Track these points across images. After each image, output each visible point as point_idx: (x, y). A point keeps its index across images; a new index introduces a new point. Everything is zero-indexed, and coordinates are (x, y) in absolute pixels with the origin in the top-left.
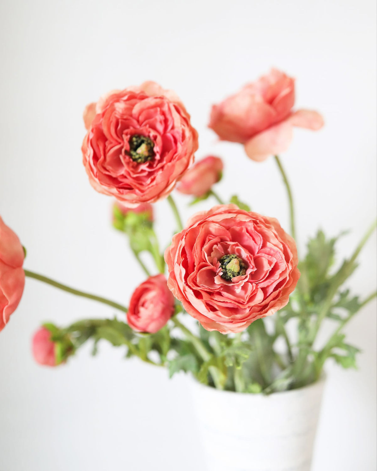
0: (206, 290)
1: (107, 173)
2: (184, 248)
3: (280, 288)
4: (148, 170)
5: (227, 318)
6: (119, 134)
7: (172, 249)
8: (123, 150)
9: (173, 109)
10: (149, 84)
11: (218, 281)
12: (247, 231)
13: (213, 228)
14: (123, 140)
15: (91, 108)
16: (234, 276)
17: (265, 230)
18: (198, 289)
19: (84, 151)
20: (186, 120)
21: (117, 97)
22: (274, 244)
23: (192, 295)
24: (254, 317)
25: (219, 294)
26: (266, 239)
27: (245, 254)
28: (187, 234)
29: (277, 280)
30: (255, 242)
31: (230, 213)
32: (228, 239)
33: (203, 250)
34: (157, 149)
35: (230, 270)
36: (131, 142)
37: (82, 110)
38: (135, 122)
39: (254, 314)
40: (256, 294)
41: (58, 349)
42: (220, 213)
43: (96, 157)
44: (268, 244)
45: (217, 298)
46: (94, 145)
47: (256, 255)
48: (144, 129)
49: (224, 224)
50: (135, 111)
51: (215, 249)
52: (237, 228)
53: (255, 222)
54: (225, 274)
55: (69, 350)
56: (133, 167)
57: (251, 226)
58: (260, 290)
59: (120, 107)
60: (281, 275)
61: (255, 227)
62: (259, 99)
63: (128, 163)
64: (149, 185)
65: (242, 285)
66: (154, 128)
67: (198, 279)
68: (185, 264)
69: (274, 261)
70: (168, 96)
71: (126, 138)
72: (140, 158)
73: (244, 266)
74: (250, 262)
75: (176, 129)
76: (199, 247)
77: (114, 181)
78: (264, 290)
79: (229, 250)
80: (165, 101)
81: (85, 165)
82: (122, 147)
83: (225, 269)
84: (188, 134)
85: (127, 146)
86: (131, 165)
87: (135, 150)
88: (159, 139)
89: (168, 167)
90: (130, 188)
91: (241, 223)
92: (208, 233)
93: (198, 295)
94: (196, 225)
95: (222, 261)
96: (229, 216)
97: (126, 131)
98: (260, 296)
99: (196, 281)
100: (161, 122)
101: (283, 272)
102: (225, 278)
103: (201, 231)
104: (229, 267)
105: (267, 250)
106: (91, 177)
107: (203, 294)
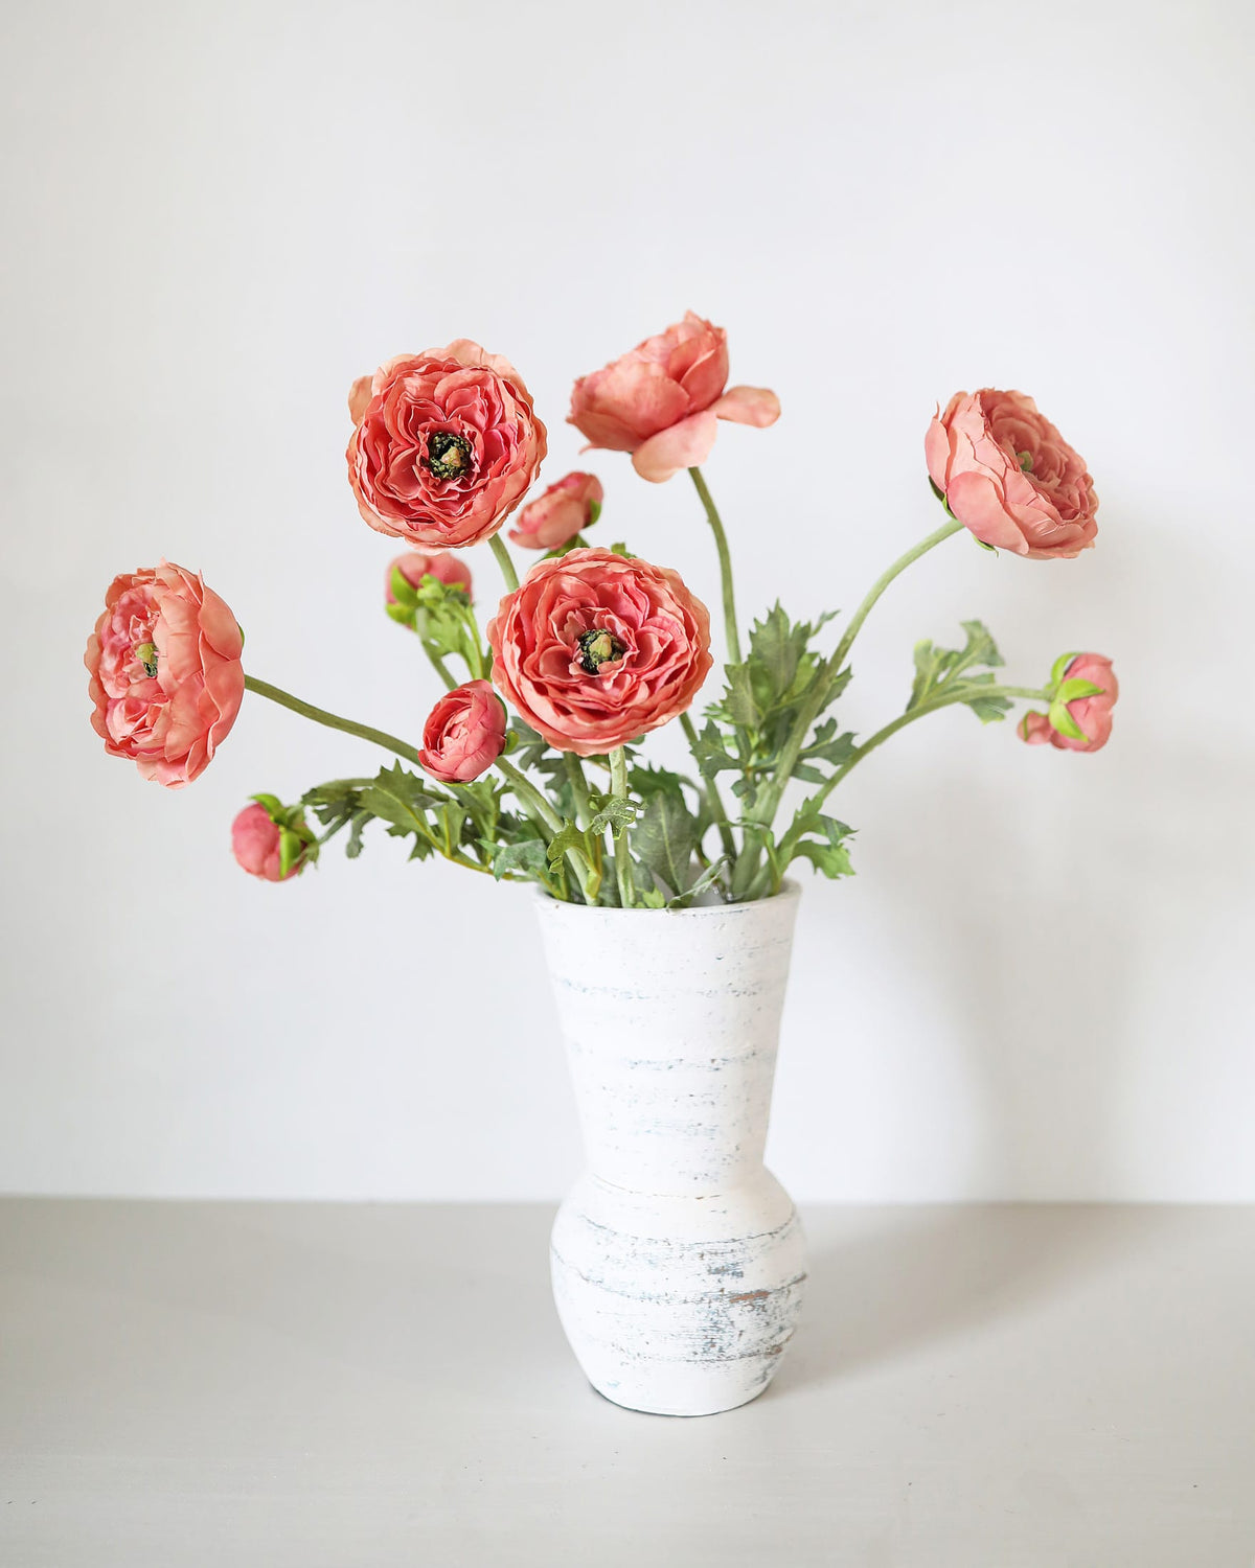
0: (554, 682)
1: (390, 495)
2: (518, 614)
3: (676, 680)
4: (459, 490)
5: (587, 724)
6: (412, 430)
7: (500, 620)
8: (418, 457)
9: (502, 387)
10: (462, 345)
11: (573, 670)
12: (625, 590)
13: (568, 583)
14: (418, 441)
15: (363, 385)
16: (601, 662)
17: (655, 588)
18: (541, 680)
19: (351, 459)
20: (526, 407)
21: (408, 368)
22: (669, 611)
23: (530, 689)
25: (577, 691)
26: (655, 603)
27: (621, 628)
28: (524, 593)
29: (672, 664)
30: (638, 608)
31: (596, 560)
32: (593, 603)
33: (550, 618)
34: (475, 455)
35: (595, 653)
36: (430, 443)
37: (347, 389)
38: (439, 410)
39: (634, 722)
40: (636, 691)
41: (285, 841)
42: (581, 561)
43: (371, 470)
44: (660, 611)
45: (572, 696)
46: (370, 449)
47: (640, 629)
48: (454, 422)
49: (586, 579)
50: (439, 391)
51: (571, 618)
52: (609, 586)
53: (637, 574)
54: (587, 659)
55: (305, 847)
56: (434, 486)
57: (630, 581)
58: (644, 683)
59: (413, 384)
60: (678, 659)
61: (636, 583)
62: (656, 370)
63: (426, 480)
64: (461, 515)
65: (614, 677)
66: (472, 422)
67: (541, 665)
68: (520, 642)
69: (670, 638)
70: (495, 365)
71: (423, 437)
72: (446, 470)
73: (618, 648)
74: (630, 642)
75: (508, 422)
76: (543, 614)
77: (402, 508)
78: (651, 684)
79: (595, 621)
80: (490, 375)
81: (352, 483)
82: (417, 452)
83: (588, 651)
84: (528, 430)
85: (424, 451)
86: (431, 482)
87: (438, 457)
88: (479, 437)
89: (493, 484)
90: (429, 520)
91: (615, 577)
92: (559, 593)
93: (541, 689)
94: (540, 578)
95: (583, 640)
96: (595, 564)
97: (421, 426)
98: (643, 692)
99: (538, 668)
100: (482, 411)
101: (683, 656)
102: (588, 668)
103: (548, 588)
104: (593, 648)
105: (657, 620)
106: (362, 503)
107: (549, 688)
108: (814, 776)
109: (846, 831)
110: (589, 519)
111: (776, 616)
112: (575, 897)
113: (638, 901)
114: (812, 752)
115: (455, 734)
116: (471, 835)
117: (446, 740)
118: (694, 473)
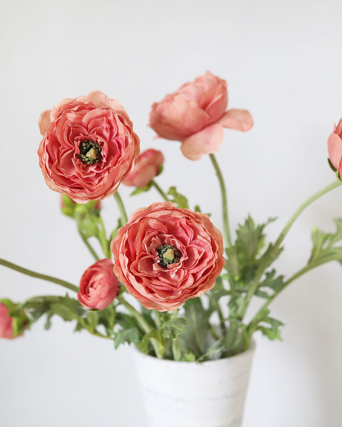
0: (145, 275)
1: (61, 174)
2: (127, 240)
3: (207, 274)
4: (96, 171)
5: (163, 299)
6: (71, 140)
7: (117, 241)
8: (74, 154)
9: (117, 118)
10: (95, 94)
11: (155, 268)
12: (181, 225)
13: (152, 223)
14: (74, 145)
15: (46, 115)
16: (169, 264)
17: (196, 225)
18: (139, 275)
19: (40, 154)
20: (129, 129)
21: (68, 107)
22: (203, 236)
23: (134, 280)
24: (186, 298)
25: (157, 279)
26: (196, 232)
27: (178, 245)
28: (130, 228)
29: (205, 266)
30: (188, 235)
31: (166, 210)
32: (165, 232)
33: (143, 242)
34: (103, 153)
35: (166, 258)
36: (81, 147)
37: (37, 117)
38: (85, 130)
39: (186, 295)
40: (187, 279)
41: (15, 323)
42: (158, 210)
43: (51, 161)
44: (198, 237)
45: (155, 282)
46: (49, 150)
47: (188, 245)
48: (93, 136)
49: (161, 220)
50: (85, 120)
51: (154, 240)
52: (173, 223)
53: (187, 218)
54: (162, 261)
55: (25, 324)
56: (83, 168)
57: (184, 222)
58: (191, 275)
59: (72, 116)
60: (208, 263)
61: (187, 223)
62: (194, 104)
63: (79, 165)
64: (97, 184)
65: (176, 271)
66: (101, 135)
67: (139, 267)
68: (128, 254)
69: (203, 251)
70: (113, 106)
71: (77, 144)
72: (89, 161)
73: (178, 255)
74: (183, 252)
75: (120, 136)
76: (140, 240)
77: (66, 181)
78: (194, 275)
79: (166, 241)
80: (111, 111)
81: (41, 167)
82: (74, 152)
83: (162, 257)
84: (130, 140)
85: (77, 151)
86: (81, 167)
87: (85, 154)
88: (105, 144)
89: (113, 170)
90: (80, 188)
91: (175, 219)
92: (148, 227)
93: (139, 279)
94: (137, 221)
95: (159, 250)
96: (165, 213)
97: (76, 138)
98: (191, 281)
99: (138, 268)
100: (107, 129)
101: (211, 261)
102: (162, 265)
103: (142, 226)
104: (165, 256)
105: (197, 241)
106: (46, 178)
107: (143, 279)
108: (264, 295)
109: (280, 324)
110: (158, 171)
111: (249, 222)
112: (153, 354)
113: (183, 359)
114: (264, 284)
115: (95, 286)
116: (103, 321)
117: (91, 289)
118: (212, 156)
